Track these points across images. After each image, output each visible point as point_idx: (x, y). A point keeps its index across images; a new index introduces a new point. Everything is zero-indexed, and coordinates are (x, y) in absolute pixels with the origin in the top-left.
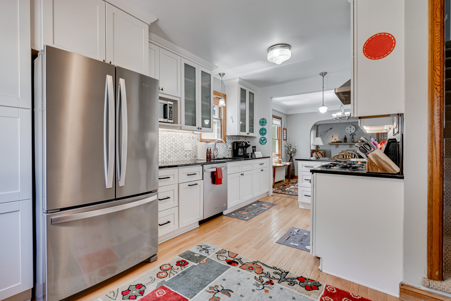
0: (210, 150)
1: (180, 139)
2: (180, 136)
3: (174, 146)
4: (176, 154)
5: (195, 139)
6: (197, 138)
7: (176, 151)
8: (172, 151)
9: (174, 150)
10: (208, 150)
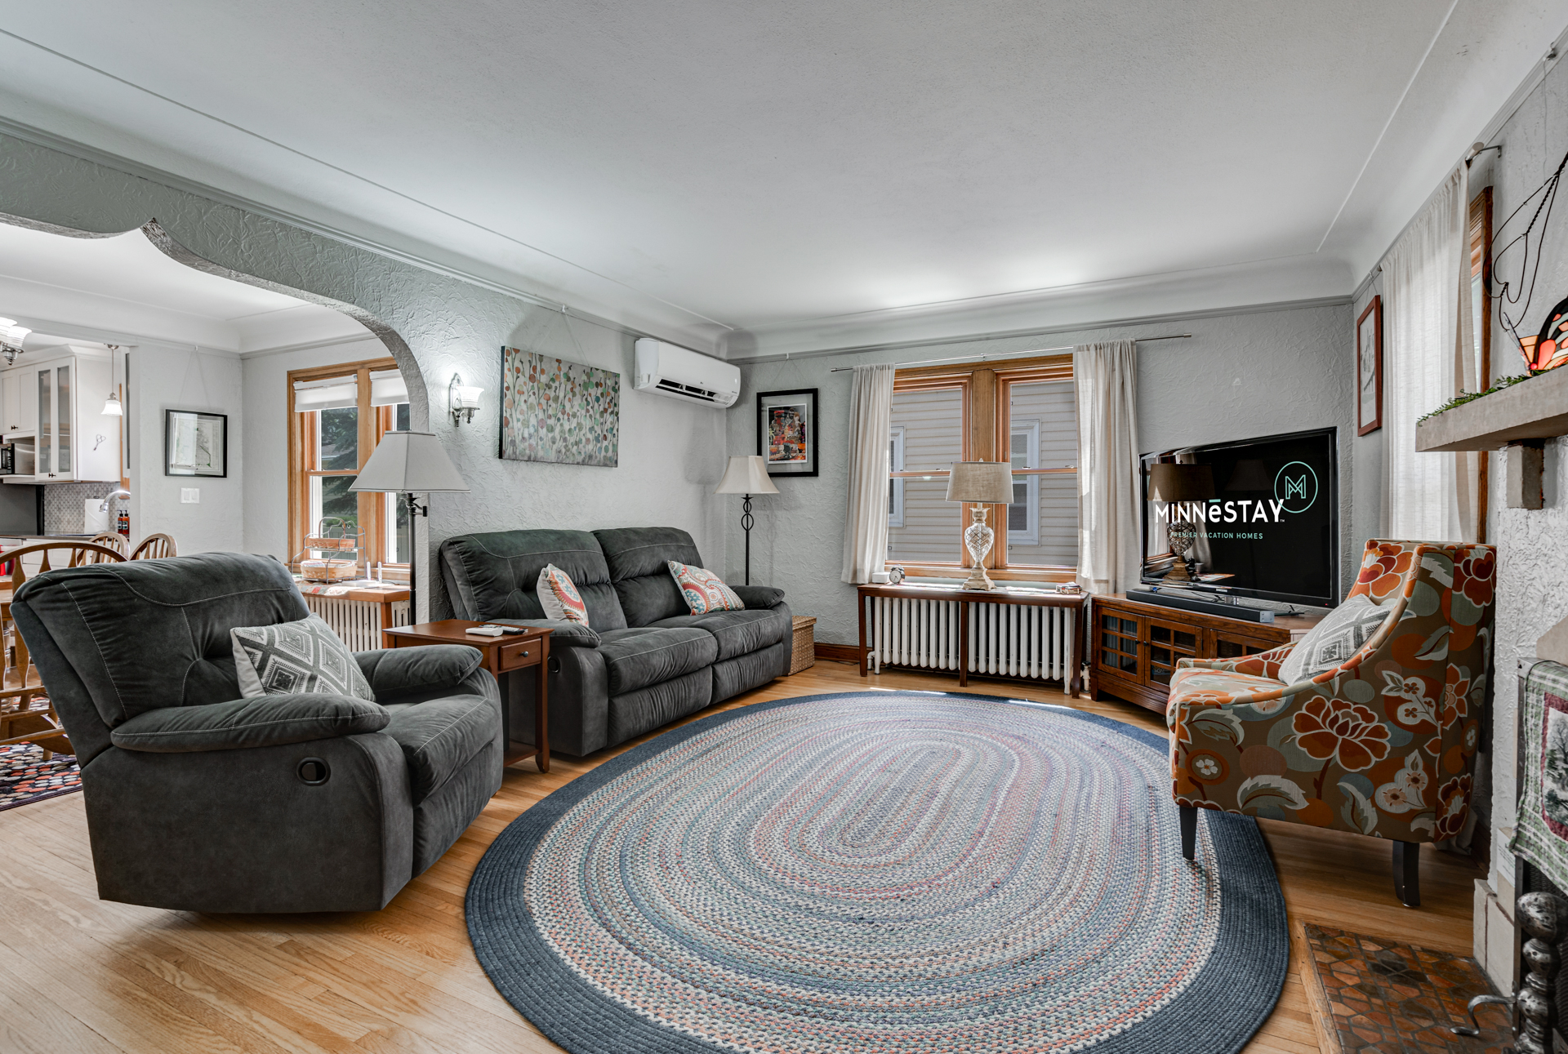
0: (126, 515)
10: (121, 515)
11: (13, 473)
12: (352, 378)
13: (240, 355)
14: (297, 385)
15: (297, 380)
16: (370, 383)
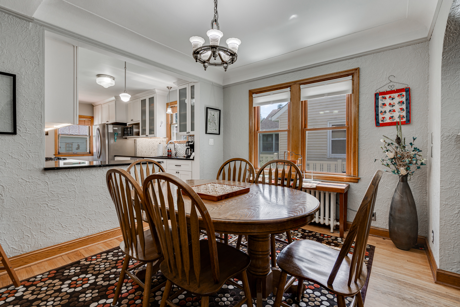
0: (170, 149)
1: (156, 142)
2: (156, 141)
3: (153, 147)
4: (154, 152)
5: (164, 142)
6: (165, 141)
7: (154, 150)
8: (152, 150)
9: (153, 149)
10: (168, 149)
11: (133, 135)
12: (289, 89)
13: (223, 86)
14: (254, 95)
15: (253, 93)
16: (300, 89)
